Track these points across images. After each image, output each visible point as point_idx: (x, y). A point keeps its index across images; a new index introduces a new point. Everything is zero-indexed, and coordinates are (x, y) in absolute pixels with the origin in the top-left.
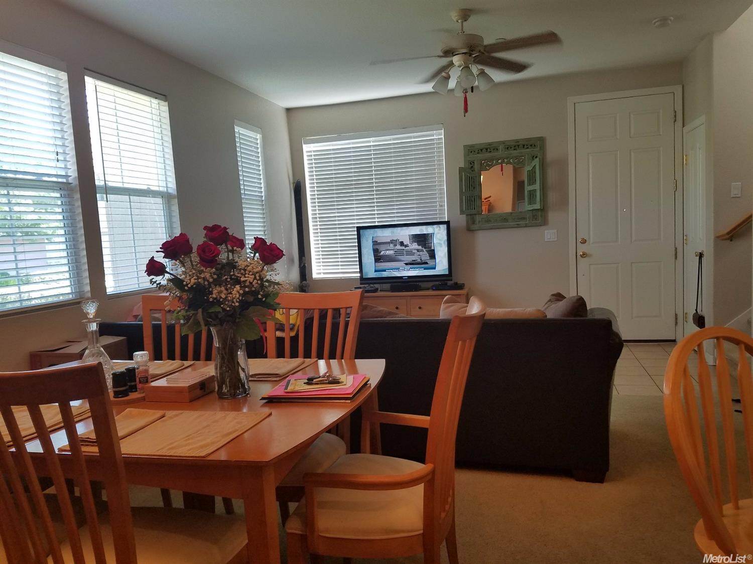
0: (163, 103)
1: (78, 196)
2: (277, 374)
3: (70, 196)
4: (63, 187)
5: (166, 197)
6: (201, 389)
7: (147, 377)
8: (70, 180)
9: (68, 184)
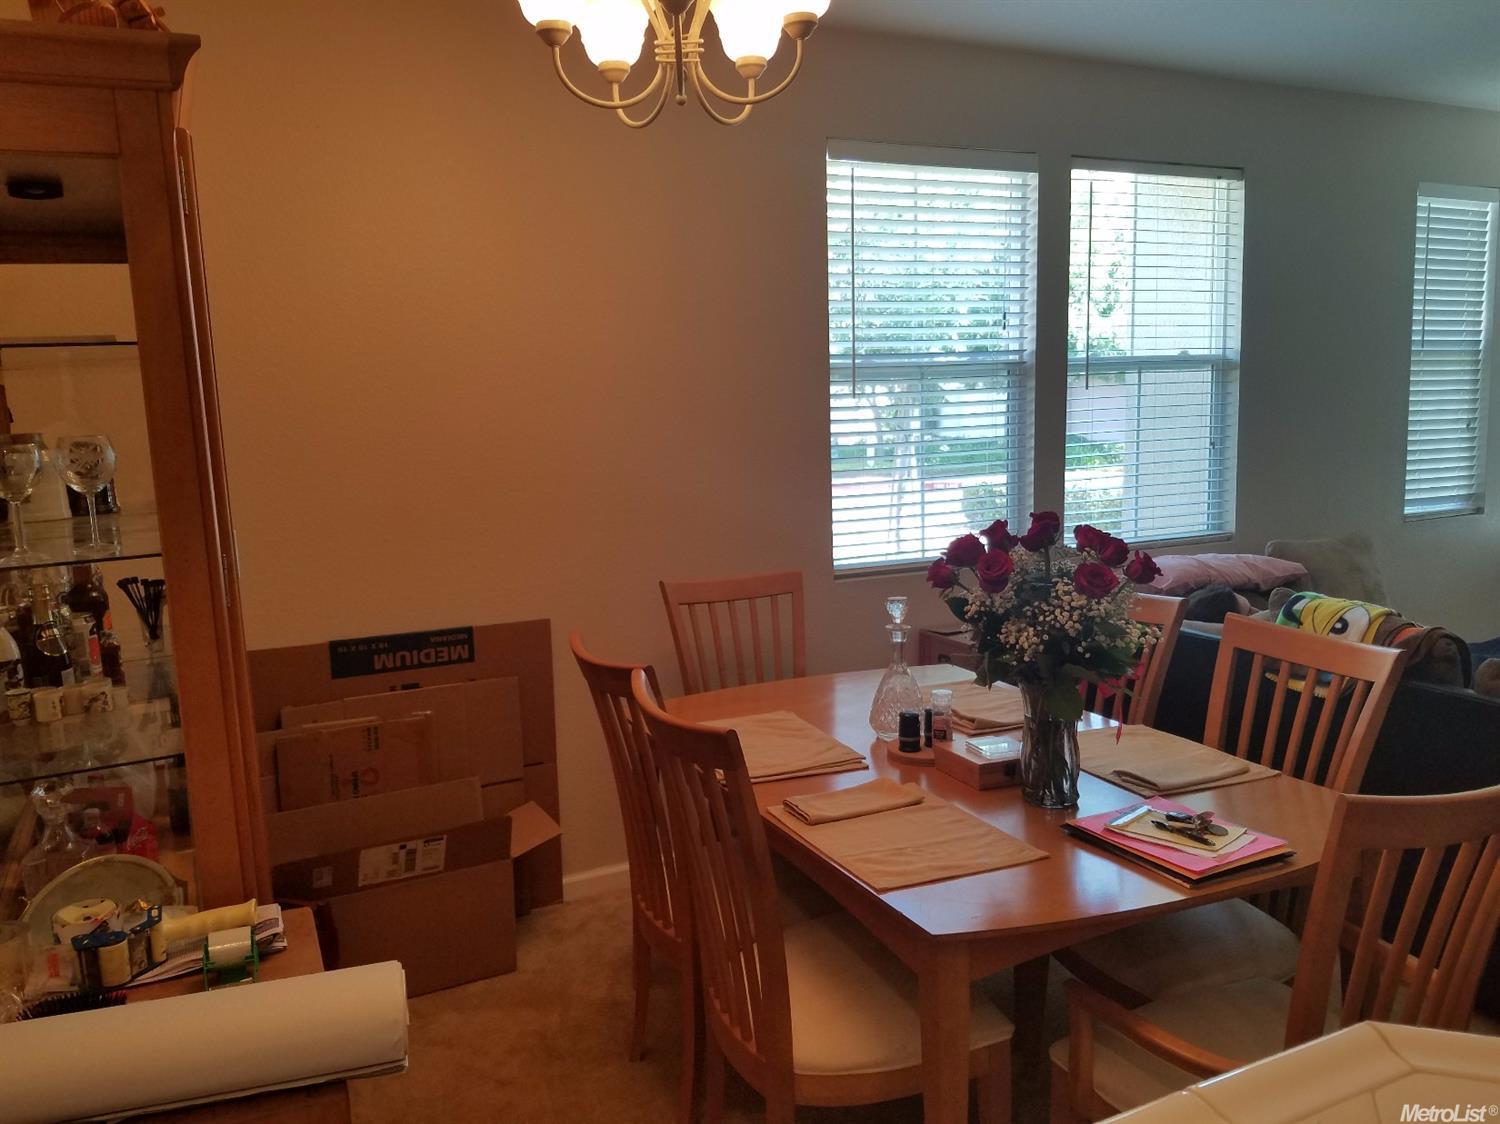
0: (1235, 184)
1: (1032, 383)
2: (1155, 785)
3: (1021, 385)
4: (1015, 370)
5: (1219, 366)
6: (1007, 774)
7: (945, 731)
8: (1025, 358)
9: (1021, 363)
